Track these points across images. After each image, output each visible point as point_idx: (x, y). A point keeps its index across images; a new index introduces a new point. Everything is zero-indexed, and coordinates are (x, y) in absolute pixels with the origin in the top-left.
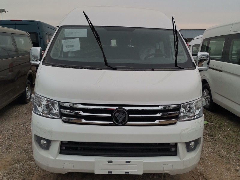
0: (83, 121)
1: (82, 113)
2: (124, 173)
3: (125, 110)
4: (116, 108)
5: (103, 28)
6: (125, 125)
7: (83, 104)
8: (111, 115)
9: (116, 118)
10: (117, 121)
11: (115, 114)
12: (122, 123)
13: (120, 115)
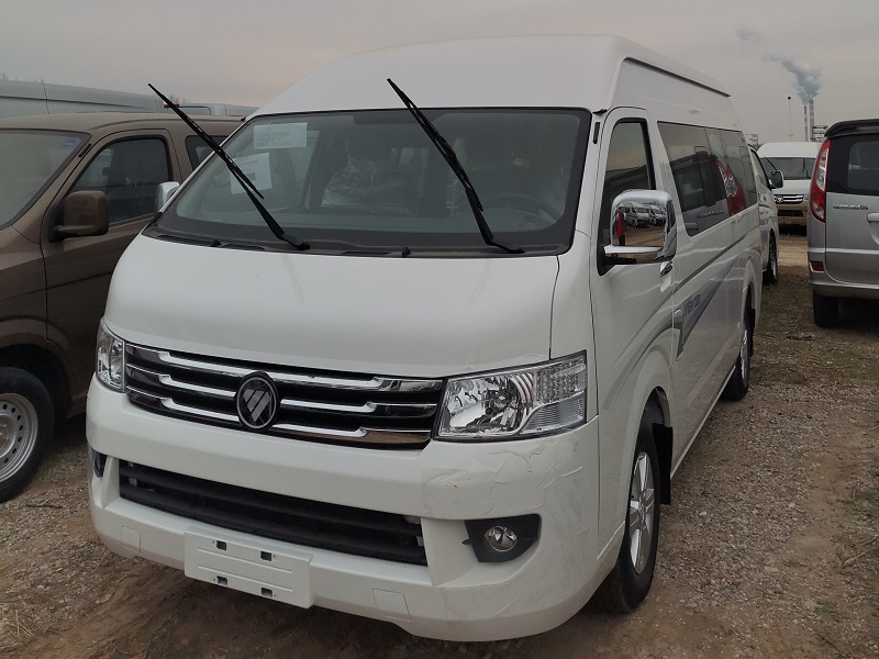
0: (170, 404)
1: (167, 380)
2: (259, 593)
3: (270, 380)
4: (247, 372)
5: (350, 118)
6: (267, 431)
7: (174, 353)
8: (233, 394)
9: (244, 404)
10: (247, 415)
11: (243, 392)
12: (259, 422)
13: (257, 397)
